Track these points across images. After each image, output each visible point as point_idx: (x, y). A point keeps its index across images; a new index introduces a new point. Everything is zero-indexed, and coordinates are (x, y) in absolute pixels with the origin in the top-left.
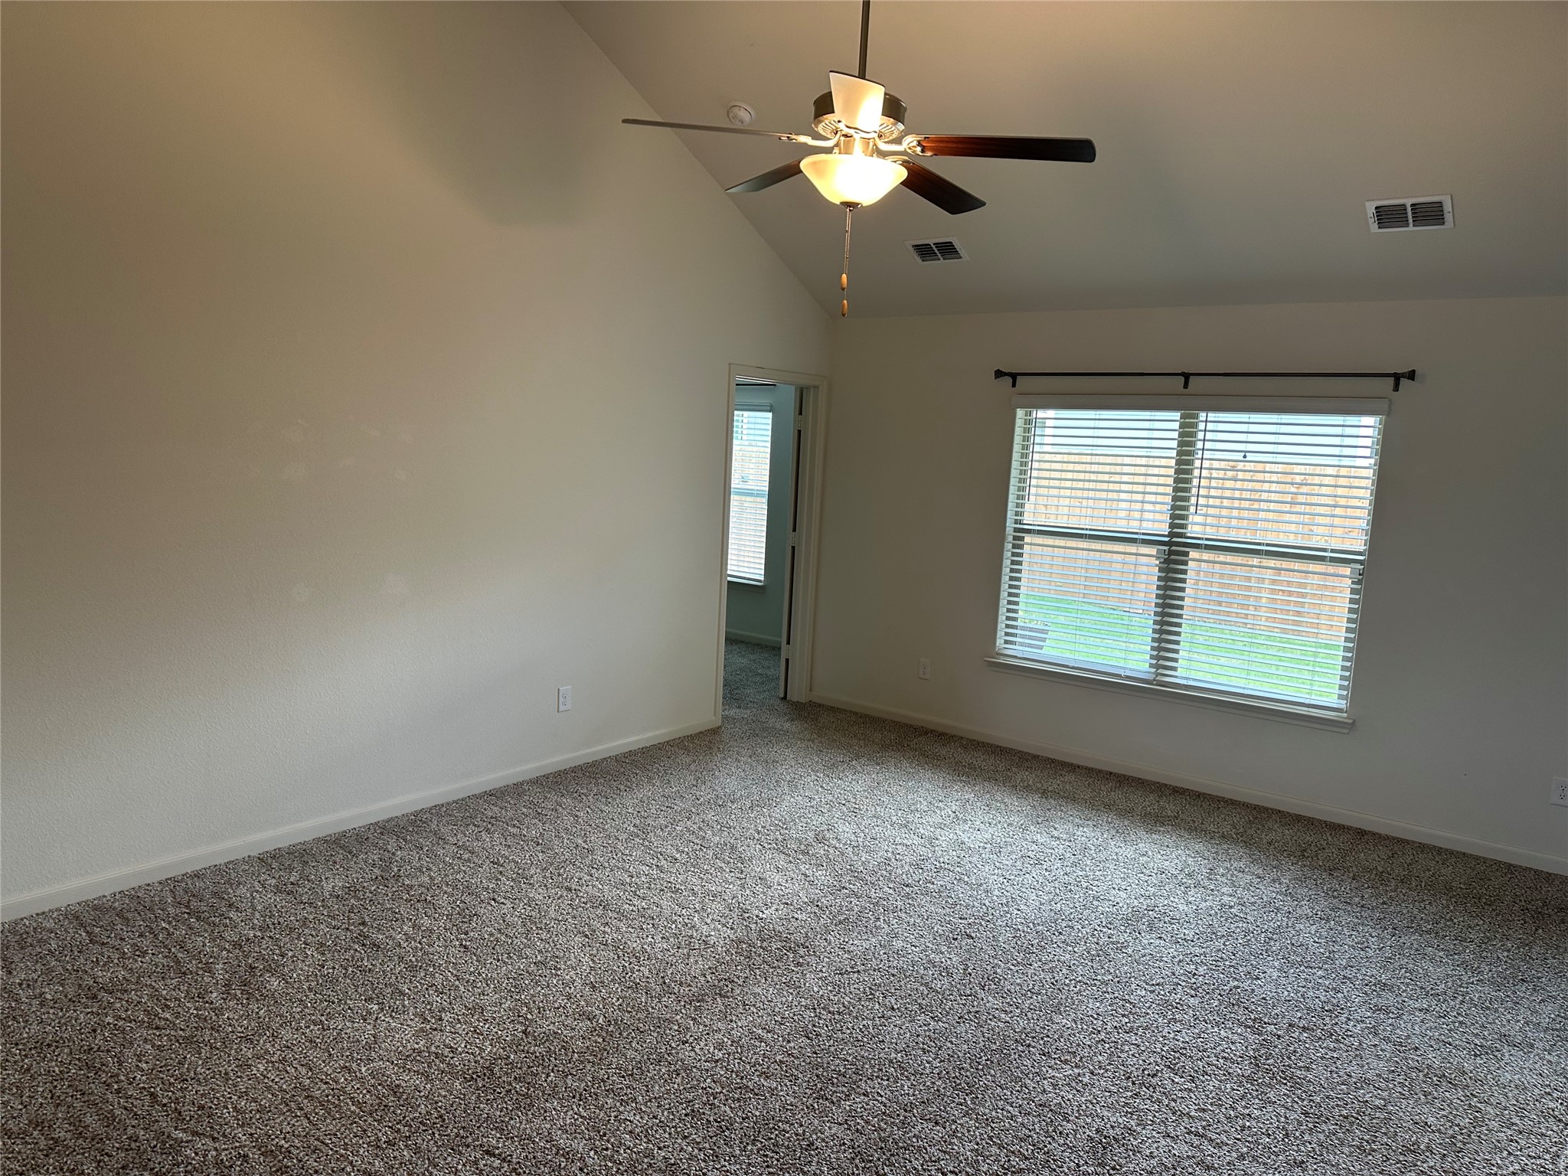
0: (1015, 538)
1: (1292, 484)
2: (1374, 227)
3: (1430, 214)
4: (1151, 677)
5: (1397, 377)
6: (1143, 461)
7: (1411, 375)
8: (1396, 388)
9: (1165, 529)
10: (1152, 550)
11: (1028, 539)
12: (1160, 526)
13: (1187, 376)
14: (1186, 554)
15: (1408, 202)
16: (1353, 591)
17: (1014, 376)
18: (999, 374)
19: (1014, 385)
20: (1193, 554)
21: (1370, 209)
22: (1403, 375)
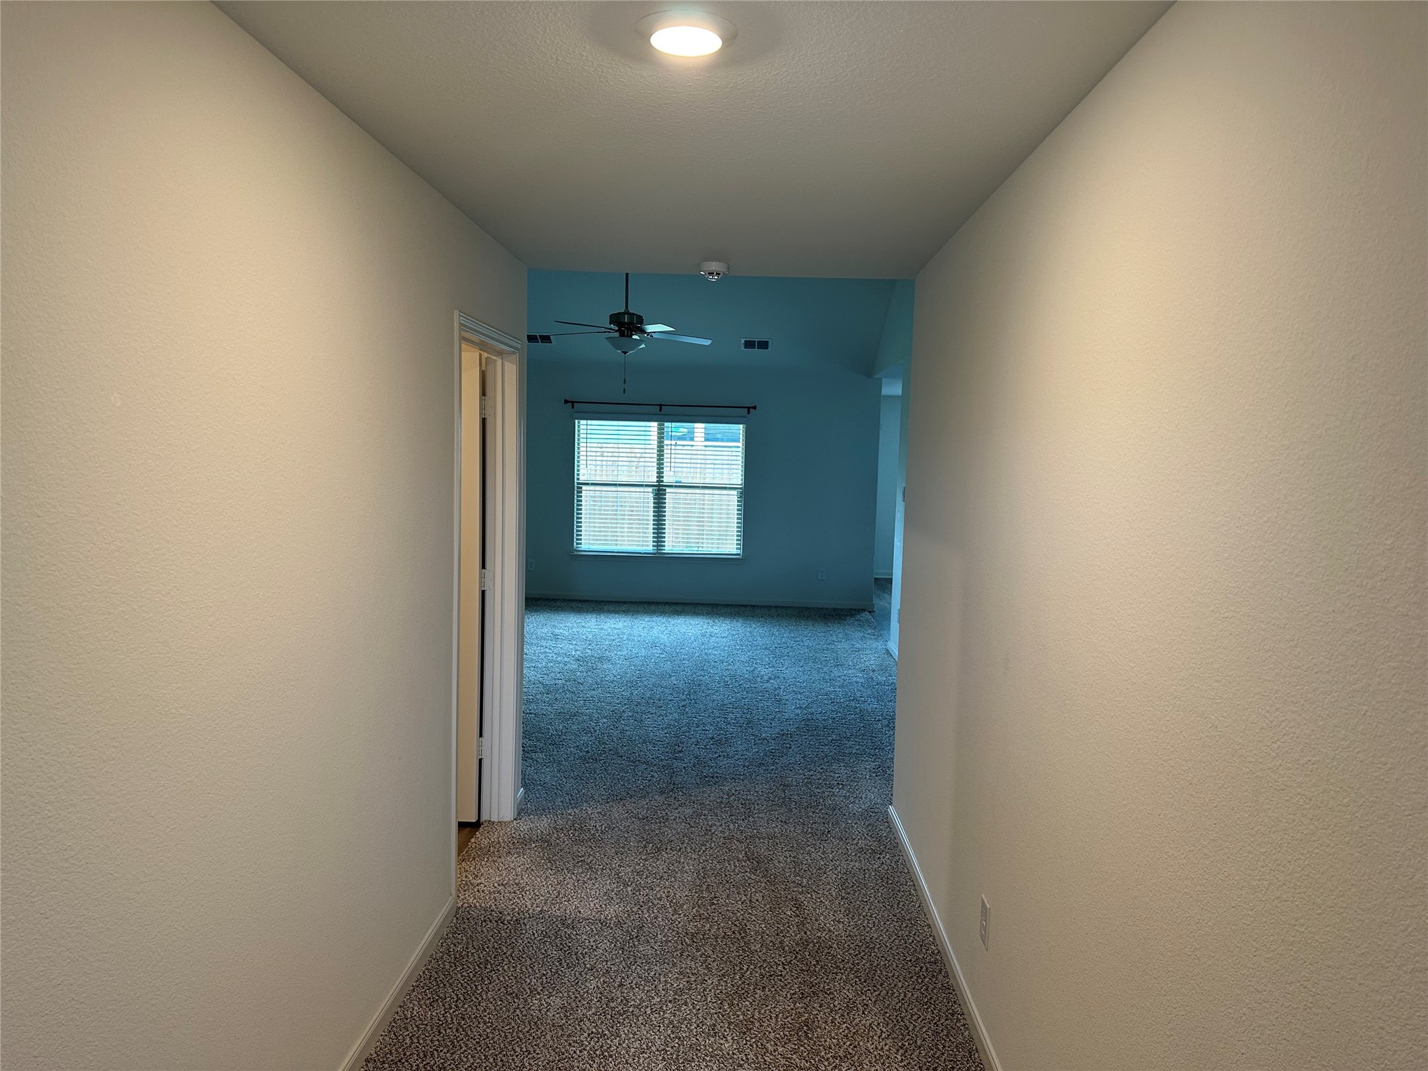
0: (578, 488)
1: (635, 457)
2: (743, 348)
3: (764, 345)
4: (656, 551)
5: (749, 408)
6: (643, 446)
7: (755, 408)
8: (749, 413)
9: (655, 479)
10: (650, 489)
11: (584, 488)
12: (653, 479)
13: (661, 405)
14: (665, 490)
15: (757, 340)
16: (738, 501)
17: (573, 403)
18: (566, 402)
19: (573, 407)
20: (668, 490)
21: (743, 341)
22: (752, 408)
